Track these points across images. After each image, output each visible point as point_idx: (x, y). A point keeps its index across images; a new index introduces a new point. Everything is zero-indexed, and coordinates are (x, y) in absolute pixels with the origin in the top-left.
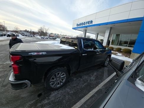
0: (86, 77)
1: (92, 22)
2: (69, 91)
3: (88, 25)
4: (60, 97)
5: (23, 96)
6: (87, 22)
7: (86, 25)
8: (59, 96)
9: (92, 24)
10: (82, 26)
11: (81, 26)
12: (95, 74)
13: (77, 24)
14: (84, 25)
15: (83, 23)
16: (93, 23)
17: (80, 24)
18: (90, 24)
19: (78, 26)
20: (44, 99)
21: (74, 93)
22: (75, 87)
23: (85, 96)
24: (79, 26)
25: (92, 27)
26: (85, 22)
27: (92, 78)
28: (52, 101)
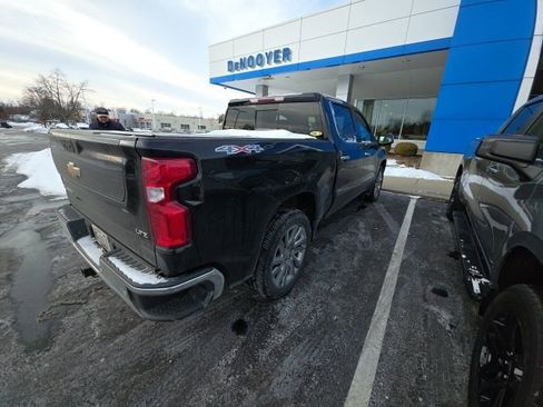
0: (343, 239)
1: (287, 52)
2: (327, 287)
3: (274, 65)
4: (314, 311)
5: (173, 349)
6: (268, 56)
7: (266, 66)
8: (310, 309)
9: (288, 63)
10: (250, 70)
11: (245, 71)
12: (361, 225)
13: (230, 63)
14: (258, 68)
15: (255, 56)
16: (295, 60)
17: (243, 63)
18: (283, 64)
19: (236, 72)
20: (265, 333)
21: (345, 288)
22: (333, 271)
23: (381, 287)
24: (237, 68)
25: (288, 74)
26: (260, 56)
27: (362, 237)
28: (299, 329)
